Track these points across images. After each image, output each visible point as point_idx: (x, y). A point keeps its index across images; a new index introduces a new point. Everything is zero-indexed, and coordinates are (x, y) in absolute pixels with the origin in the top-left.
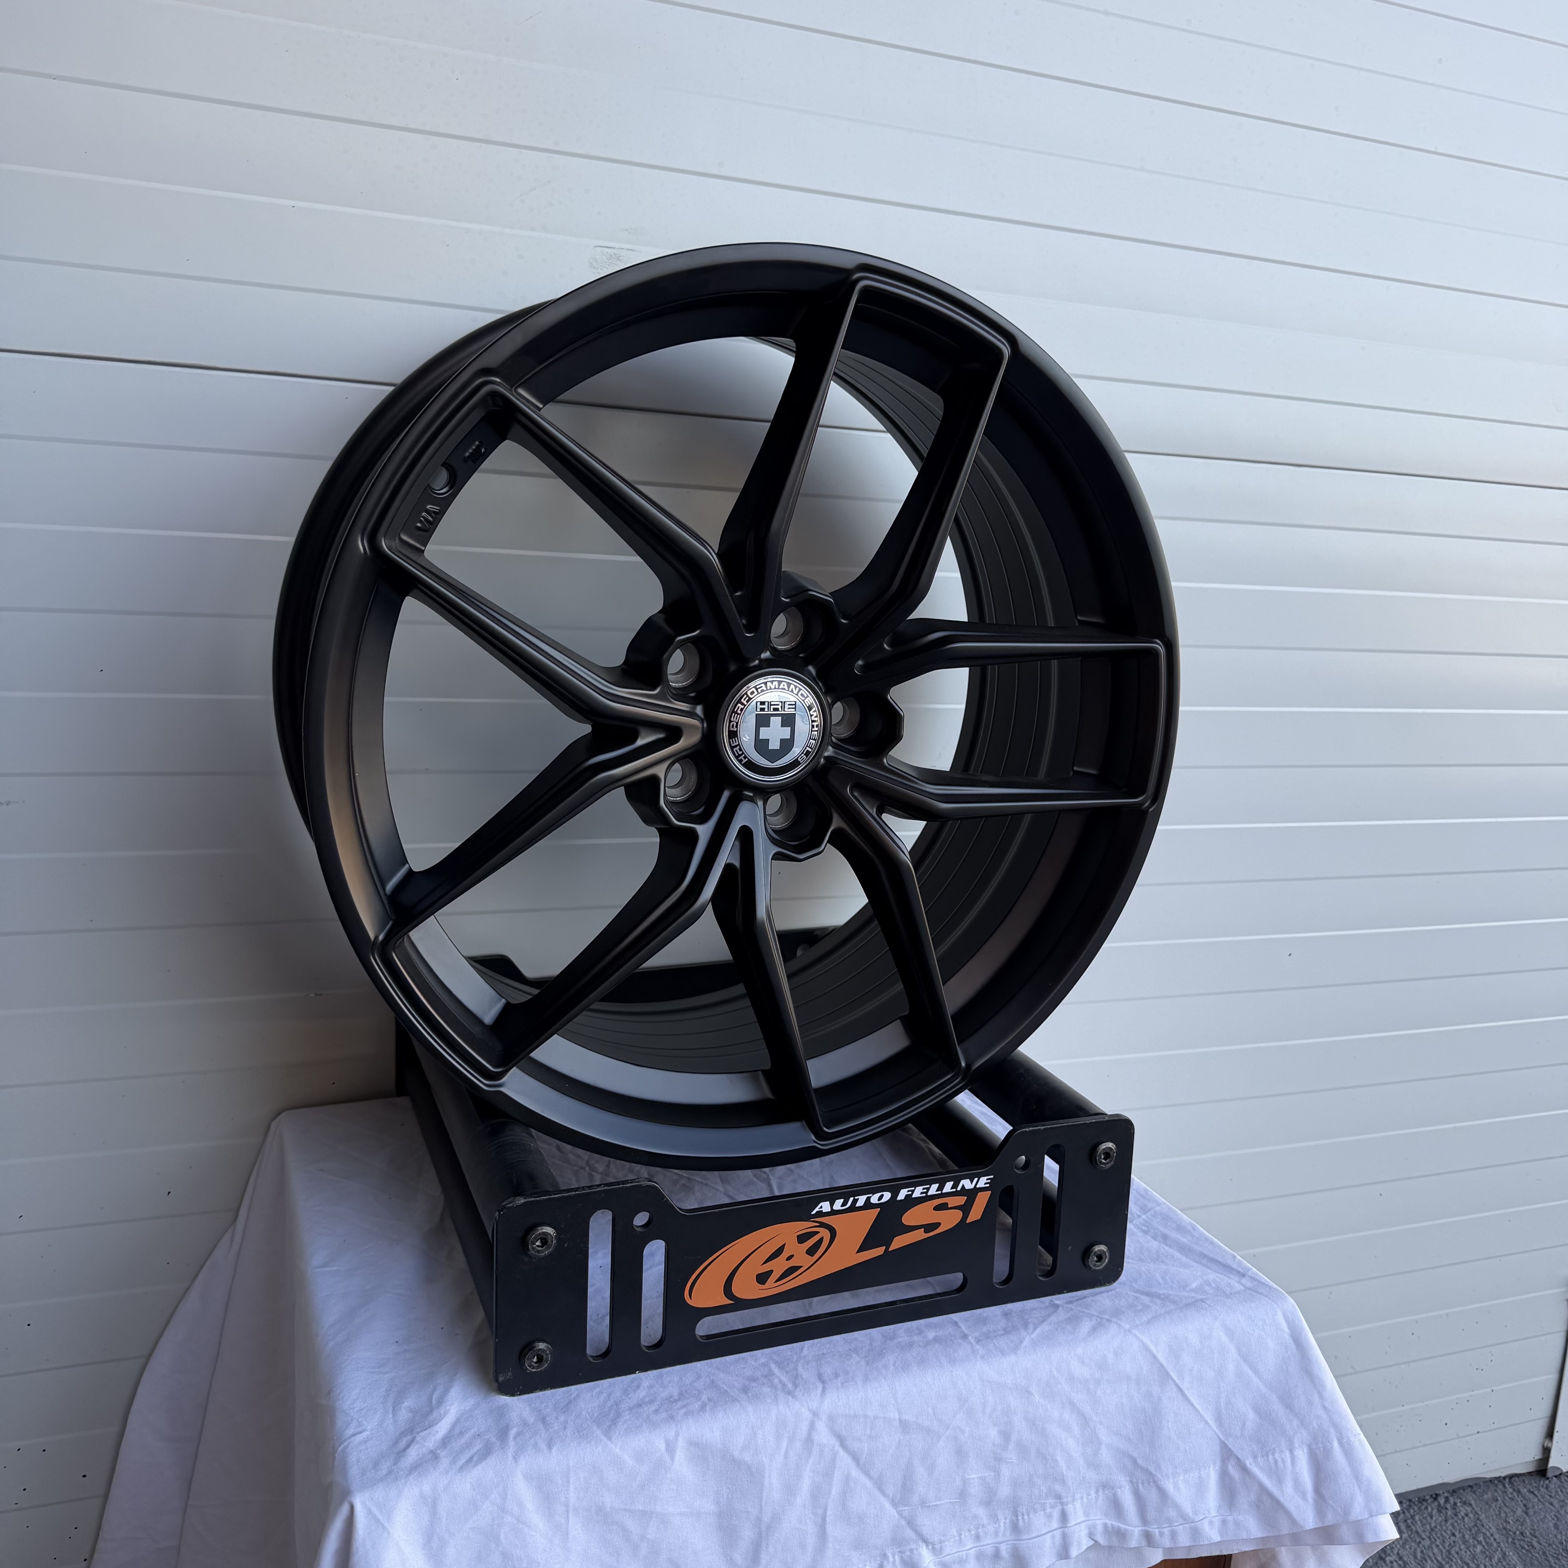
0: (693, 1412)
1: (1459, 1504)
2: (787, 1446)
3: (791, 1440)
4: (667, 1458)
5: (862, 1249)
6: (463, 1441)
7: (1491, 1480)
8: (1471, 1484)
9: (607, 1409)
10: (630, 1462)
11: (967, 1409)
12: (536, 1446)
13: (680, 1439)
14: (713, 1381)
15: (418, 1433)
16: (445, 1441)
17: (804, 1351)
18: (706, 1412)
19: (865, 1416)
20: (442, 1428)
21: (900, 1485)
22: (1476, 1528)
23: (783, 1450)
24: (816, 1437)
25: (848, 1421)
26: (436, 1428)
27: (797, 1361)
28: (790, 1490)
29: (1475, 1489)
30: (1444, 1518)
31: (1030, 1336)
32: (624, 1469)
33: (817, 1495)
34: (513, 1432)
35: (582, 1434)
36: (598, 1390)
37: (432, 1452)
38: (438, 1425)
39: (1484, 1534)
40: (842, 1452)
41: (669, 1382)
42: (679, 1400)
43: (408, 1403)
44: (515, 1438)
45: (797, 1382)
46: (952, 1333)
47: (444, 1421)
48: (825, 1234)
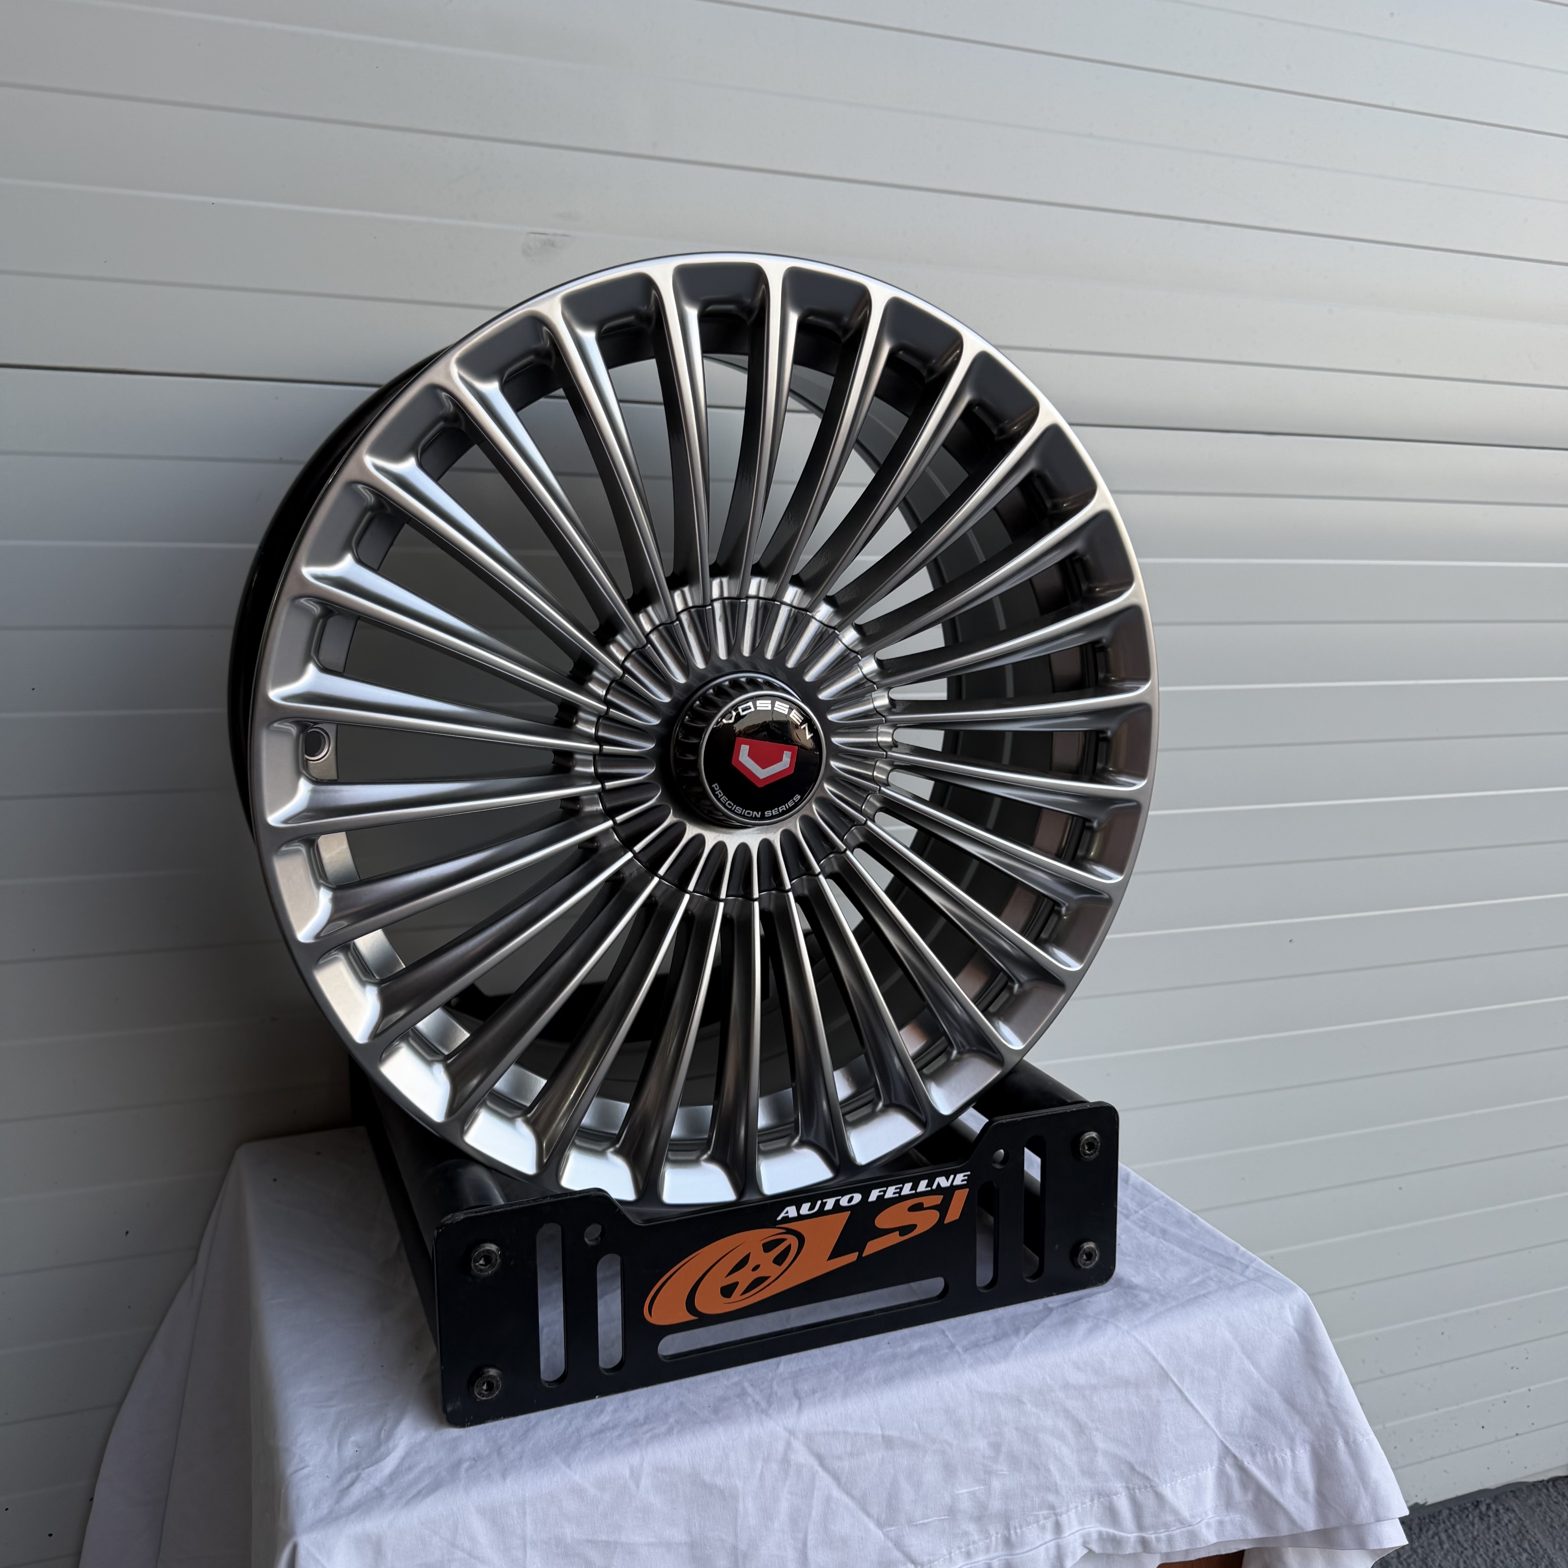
0: (659, 1435)
2: (762, 1467)
3: (767, 1460)
4: (632, 1486)
5: (834, 1255)
6: (411, 1476)
7: (1534, 1484)
8: (1513, 1489)
9: (567, 1436)
10: (592, 1491)
11: (954, 1422)
12: (489, 1476)
13: (645, 1465)
14: (682, 1404)
15: (364, 1469)
16: (393, 1477)
17: (779, 1368)
18: (673, 1434)
19: (846, 1433)
20: (390, 1464)
21: (885, 1505)
22: (1521, 1535)
23: (758, 1472)
24: (793, 1456)
25: (826, 1438)
26: (383, 1463)
27: (773, 1379)
28: (767, 1514)
29: (1518, 1494)
30: (1486, 1525)
31: (1022, 1341)
32: (585, 1498)
33: (796, 1520)
34: (465, 1465)
35: (539, 1462)
36: (559, 1416)
37: (377, 1489)
38: (385, 1461)
39: (1529, 1541)
40: (821, 1473)
41: (635, 1405)
42: (645, 1423)
43: (356, 1437)
44: (467, 1470)
45: (771, 1399)
46: (938, 1343)
47: (393, 1455)
48: (793, 1240)
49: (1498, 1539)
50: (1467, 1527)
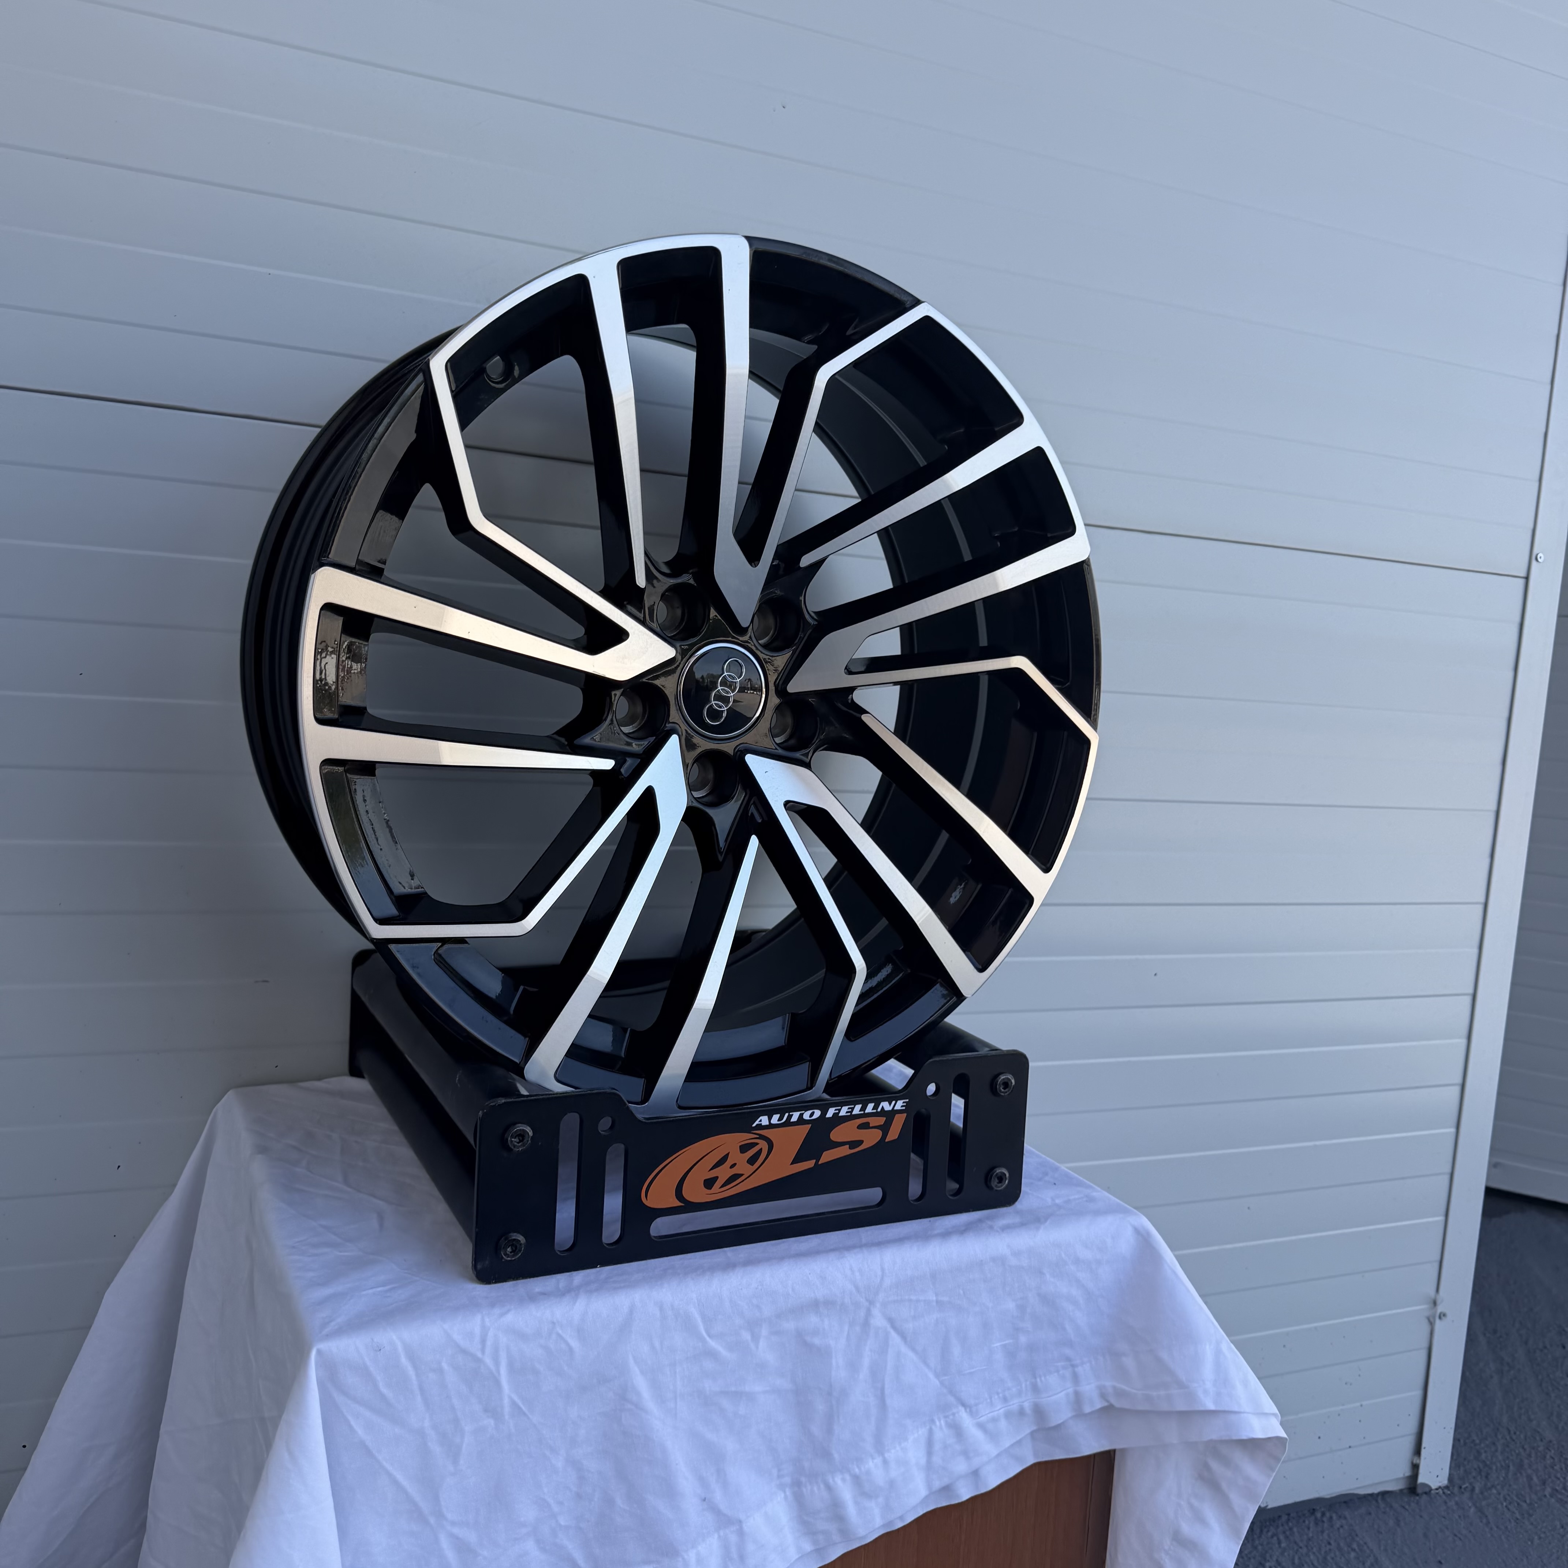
1: (1335, 1517)
5: (796, 1160)
7: (1365, 1496)
8: (1346, 1500)
29: (1349, 1504)
39: (1358, 1543)
48: (763, 1145)
50: (1304, 1530)
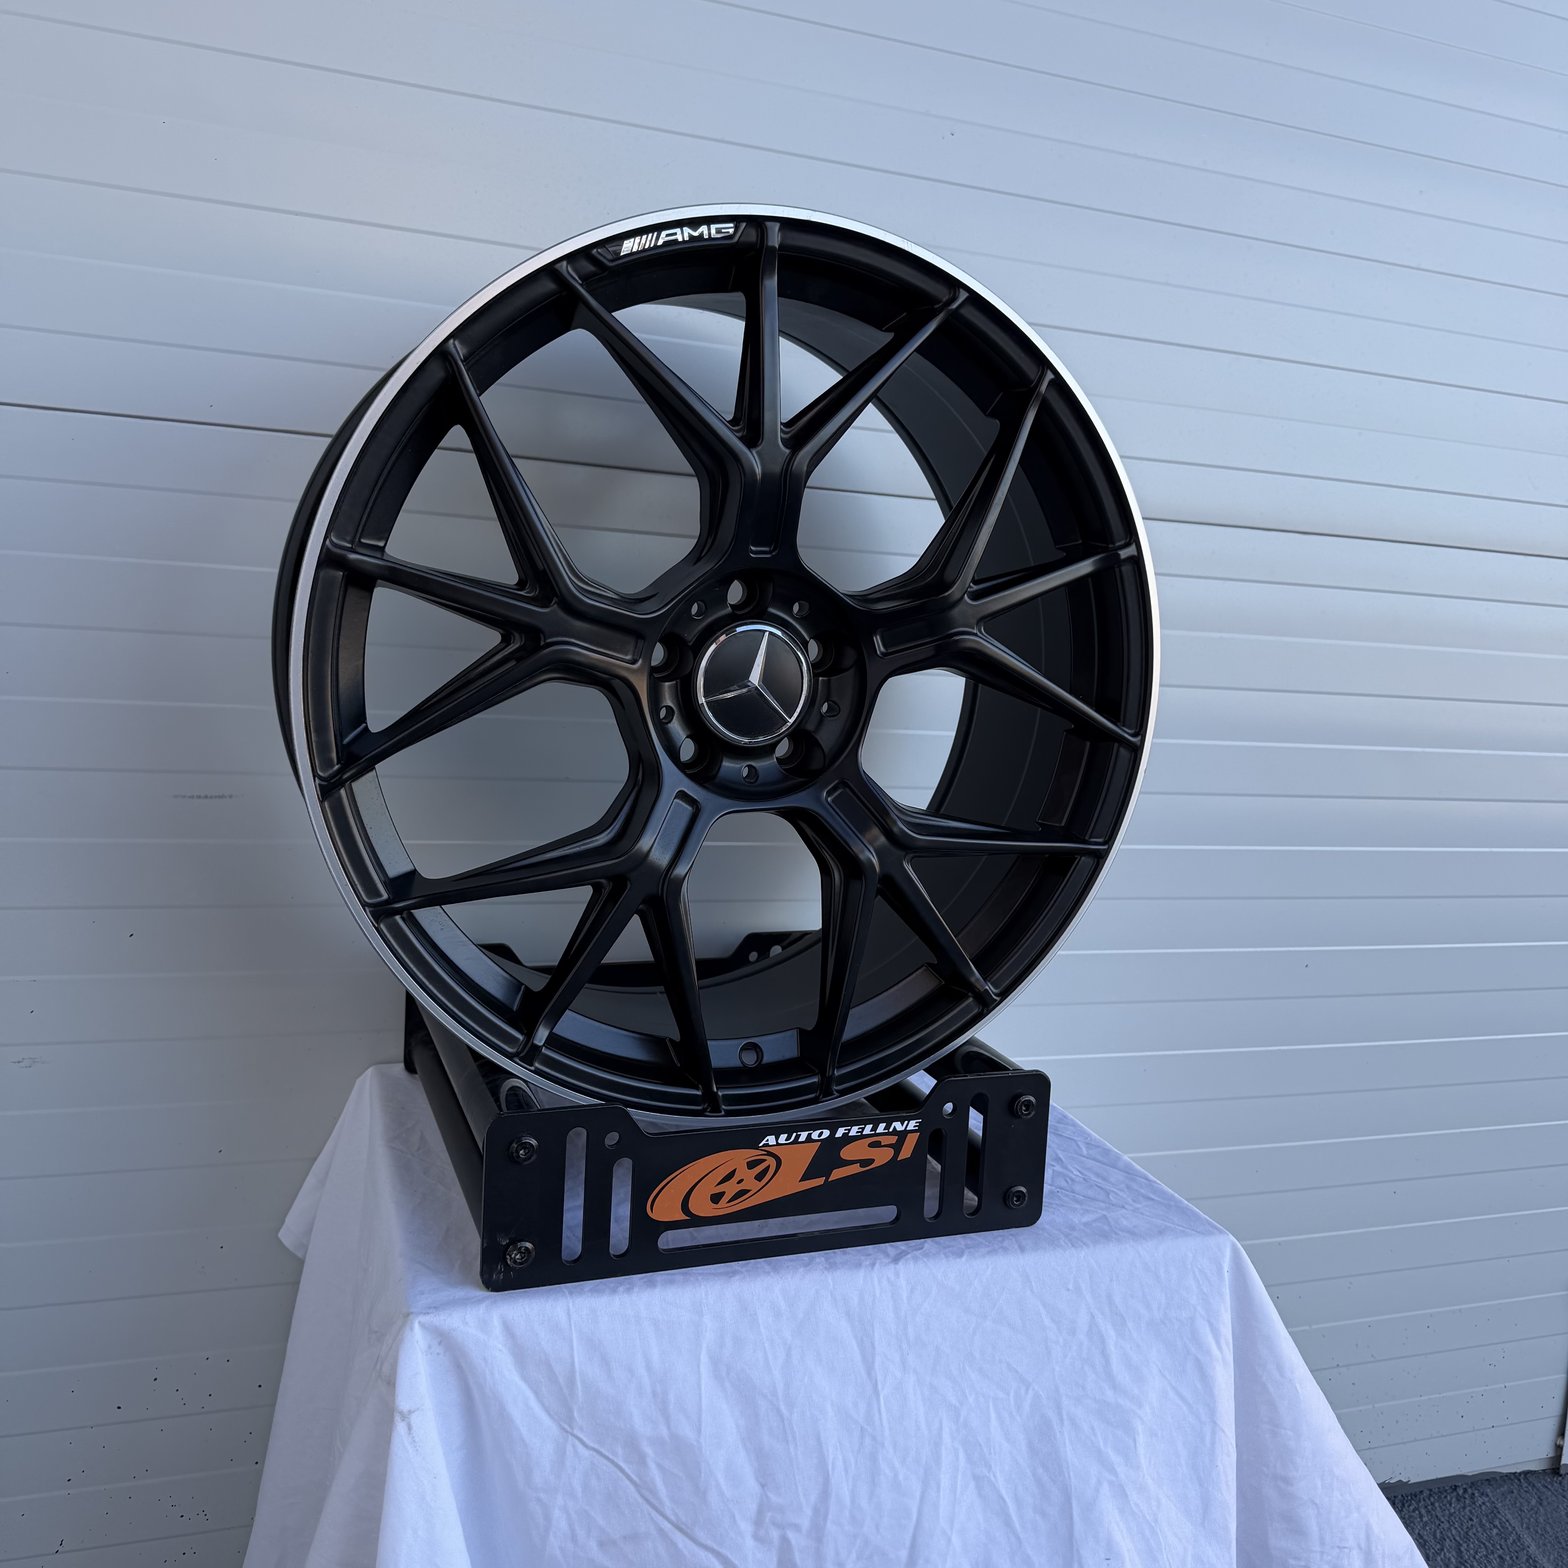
1: (1476, 1494)
5: (805, 1178)
7: (1507, 1475)
22: (1492, 1515)
30: (1462, 1505)
39: (1500, 1520)
48: (771, 1162)
49: (1471, 1516)
50: (1445, 1505)
